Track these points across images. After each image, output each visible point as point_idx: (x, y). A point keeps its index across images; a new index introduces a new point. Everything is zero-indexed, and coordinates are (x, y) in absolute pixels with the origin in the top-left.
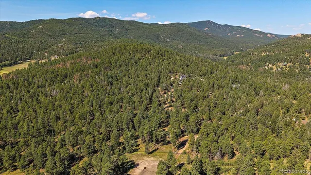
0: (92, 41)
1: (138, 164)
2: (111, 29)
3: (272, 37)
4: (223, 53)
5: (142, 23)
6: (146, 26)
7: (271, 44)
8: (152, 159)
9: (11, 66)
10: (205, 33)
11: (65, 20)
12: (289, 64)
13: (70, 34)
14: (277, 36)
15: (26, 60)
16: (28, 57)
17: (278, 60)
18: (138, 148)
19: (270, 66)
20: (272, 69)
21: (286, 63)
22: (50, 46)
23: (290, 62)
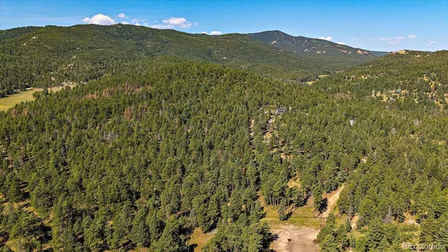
0: (117, 59)
1: (276, 235)
2: (140, 42)
3: (364, 54)
4: (305, 76)
5: (185, 34)
6: (191, 37)
7: (368, 65)
8: (292, 226)
9: (3, 97)
10: (275, 48)
11: (69, 27)
12: (403, 92)
13: (82, 48)
14: (369, 52)
15: (24, 88)
16: (27, 84)
17: (387, 86)
18: (263, 212)
19: (379, 94)
20: (381, 98)
21: (399, 90)
22: (56, 67)
23: (404, 89)
